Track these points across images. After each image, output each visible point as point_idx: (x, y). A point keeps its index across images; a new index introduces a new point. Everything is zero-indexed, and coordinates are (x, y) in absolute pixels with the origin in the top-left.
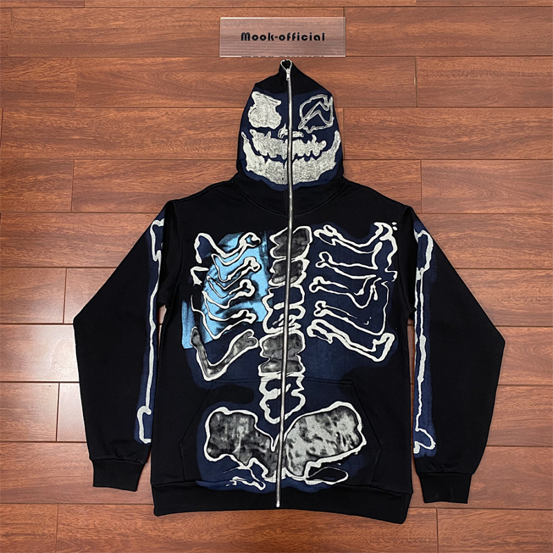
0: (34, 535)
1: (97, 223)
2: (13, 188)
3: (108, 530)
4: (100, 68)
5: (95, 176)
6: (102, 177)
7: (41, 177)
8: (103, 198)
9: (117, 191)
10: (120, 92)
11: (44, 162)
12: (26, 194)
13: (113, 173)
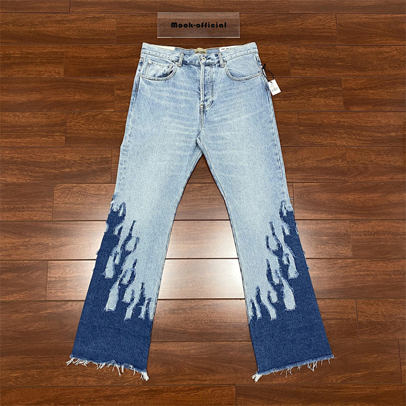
0: (342, 319)
1: (362, 118)
2: (304, 96)
3: (391, 315)
4: (351, 20)
5: (356, 88)
6: (362, 89)
7: (321, 89)
8: (364, 102)
9: (372, 98)
10: (366, 35)
11: (322, 79)
12: (313, 99)
13: (368, 86)
